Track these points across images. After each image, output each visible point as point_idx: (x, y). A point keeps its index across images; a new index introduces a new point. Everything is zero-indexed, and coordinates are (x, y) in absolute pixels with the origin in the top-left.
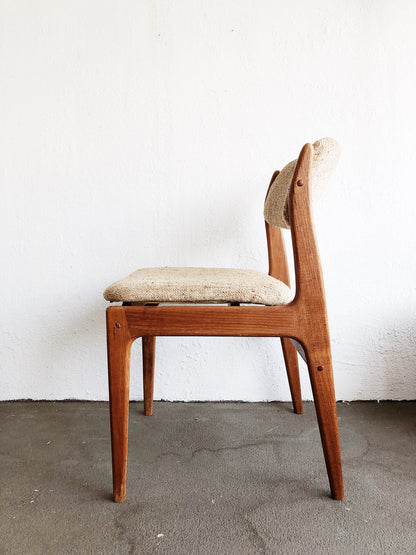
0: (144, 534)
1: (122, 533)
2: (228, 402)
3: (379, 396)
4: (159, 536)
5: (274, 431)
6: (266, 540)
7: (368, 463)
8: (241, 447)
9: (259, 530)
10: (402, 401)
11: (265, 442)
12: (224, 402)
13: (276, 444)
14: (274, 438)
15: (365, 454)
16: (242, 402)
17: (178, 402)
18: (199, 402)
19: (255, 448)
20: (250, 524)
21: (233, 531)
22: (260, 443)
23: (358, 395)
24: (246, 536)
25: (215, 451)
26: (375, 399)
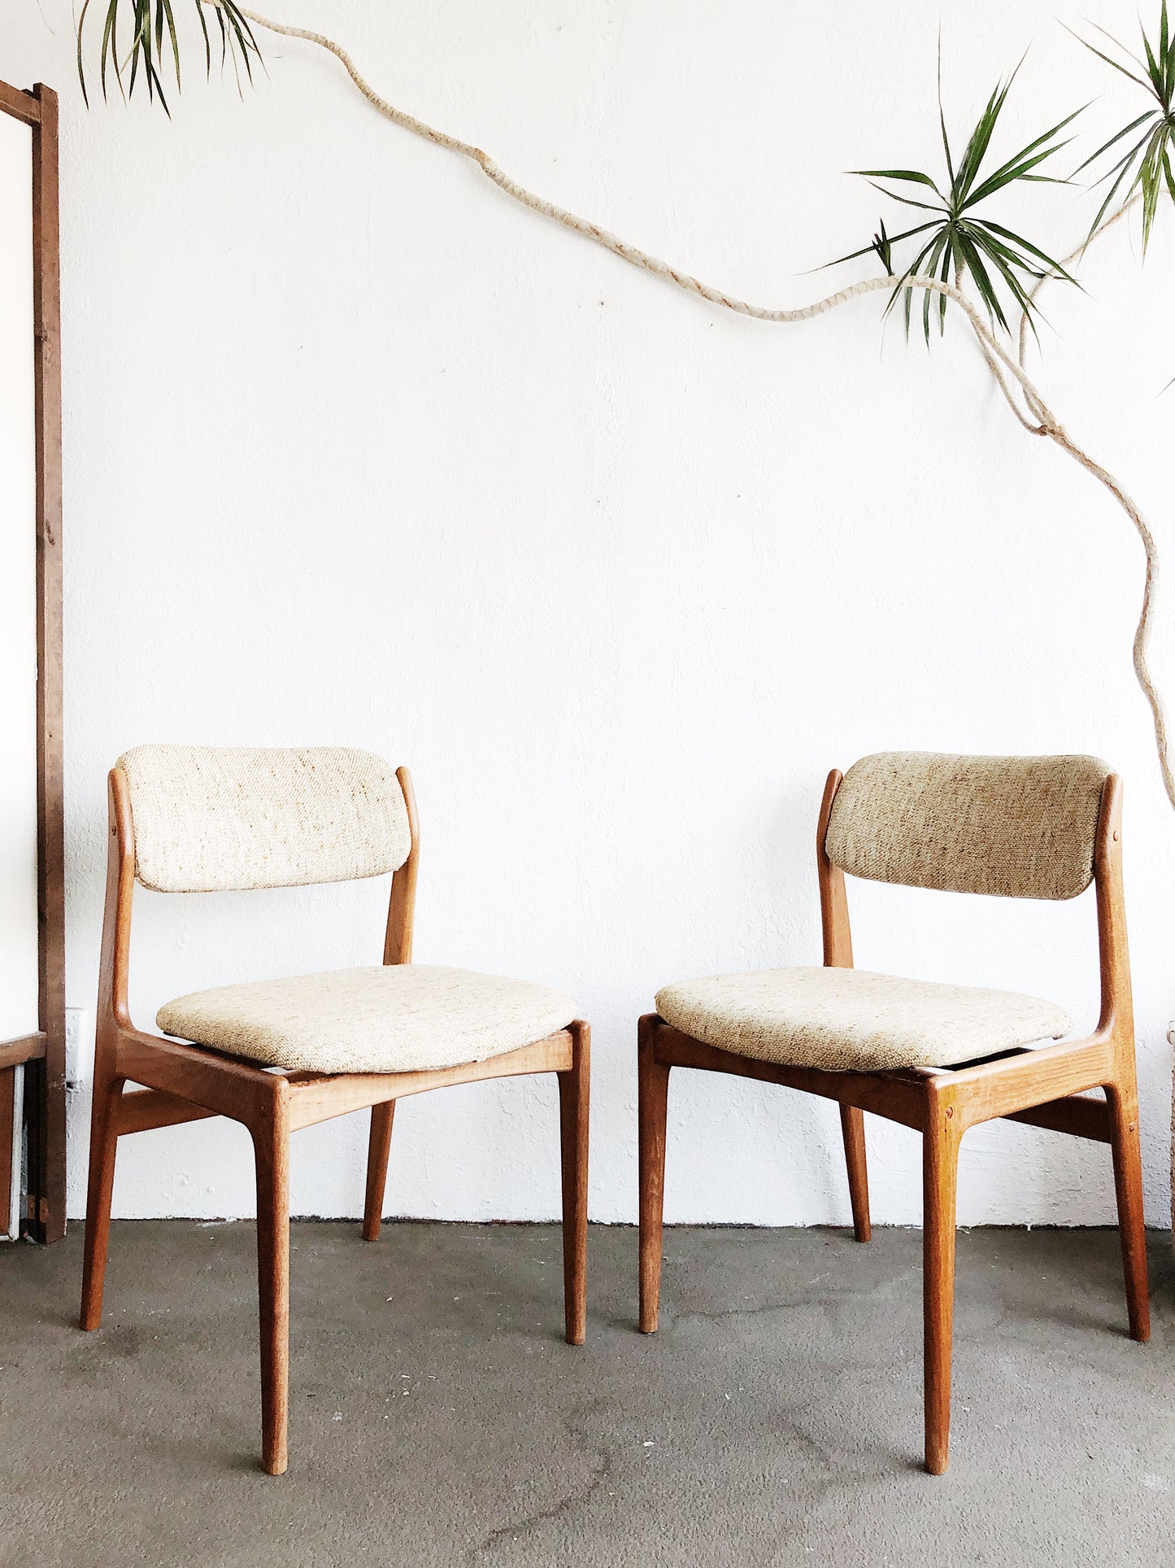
0: (620, 1442)
1: (584, 1441)
2: (722, 1226)
3: (1032, 1217)
4: (646, 1444)
5: (822, 1281)
6: (829, 1451)
7: (1004, 1338)
8: (762, 1310)
9: (814, 1438)
10: (1076, 1228)
11: (808, 1302)
12: (713, 1227)
13: (830, 1306)
14: (824, 1296)
15: (998, 1324)
16: (752, 1227)
17: (620, 1225)
19: (789, 1311)
20: (798, 1430)
21: (770, 1439)
22: (798, 1304)
23: (987, 1214)
24: (794, 1446)
25: (713, 1317)
26: (1022, 1222)
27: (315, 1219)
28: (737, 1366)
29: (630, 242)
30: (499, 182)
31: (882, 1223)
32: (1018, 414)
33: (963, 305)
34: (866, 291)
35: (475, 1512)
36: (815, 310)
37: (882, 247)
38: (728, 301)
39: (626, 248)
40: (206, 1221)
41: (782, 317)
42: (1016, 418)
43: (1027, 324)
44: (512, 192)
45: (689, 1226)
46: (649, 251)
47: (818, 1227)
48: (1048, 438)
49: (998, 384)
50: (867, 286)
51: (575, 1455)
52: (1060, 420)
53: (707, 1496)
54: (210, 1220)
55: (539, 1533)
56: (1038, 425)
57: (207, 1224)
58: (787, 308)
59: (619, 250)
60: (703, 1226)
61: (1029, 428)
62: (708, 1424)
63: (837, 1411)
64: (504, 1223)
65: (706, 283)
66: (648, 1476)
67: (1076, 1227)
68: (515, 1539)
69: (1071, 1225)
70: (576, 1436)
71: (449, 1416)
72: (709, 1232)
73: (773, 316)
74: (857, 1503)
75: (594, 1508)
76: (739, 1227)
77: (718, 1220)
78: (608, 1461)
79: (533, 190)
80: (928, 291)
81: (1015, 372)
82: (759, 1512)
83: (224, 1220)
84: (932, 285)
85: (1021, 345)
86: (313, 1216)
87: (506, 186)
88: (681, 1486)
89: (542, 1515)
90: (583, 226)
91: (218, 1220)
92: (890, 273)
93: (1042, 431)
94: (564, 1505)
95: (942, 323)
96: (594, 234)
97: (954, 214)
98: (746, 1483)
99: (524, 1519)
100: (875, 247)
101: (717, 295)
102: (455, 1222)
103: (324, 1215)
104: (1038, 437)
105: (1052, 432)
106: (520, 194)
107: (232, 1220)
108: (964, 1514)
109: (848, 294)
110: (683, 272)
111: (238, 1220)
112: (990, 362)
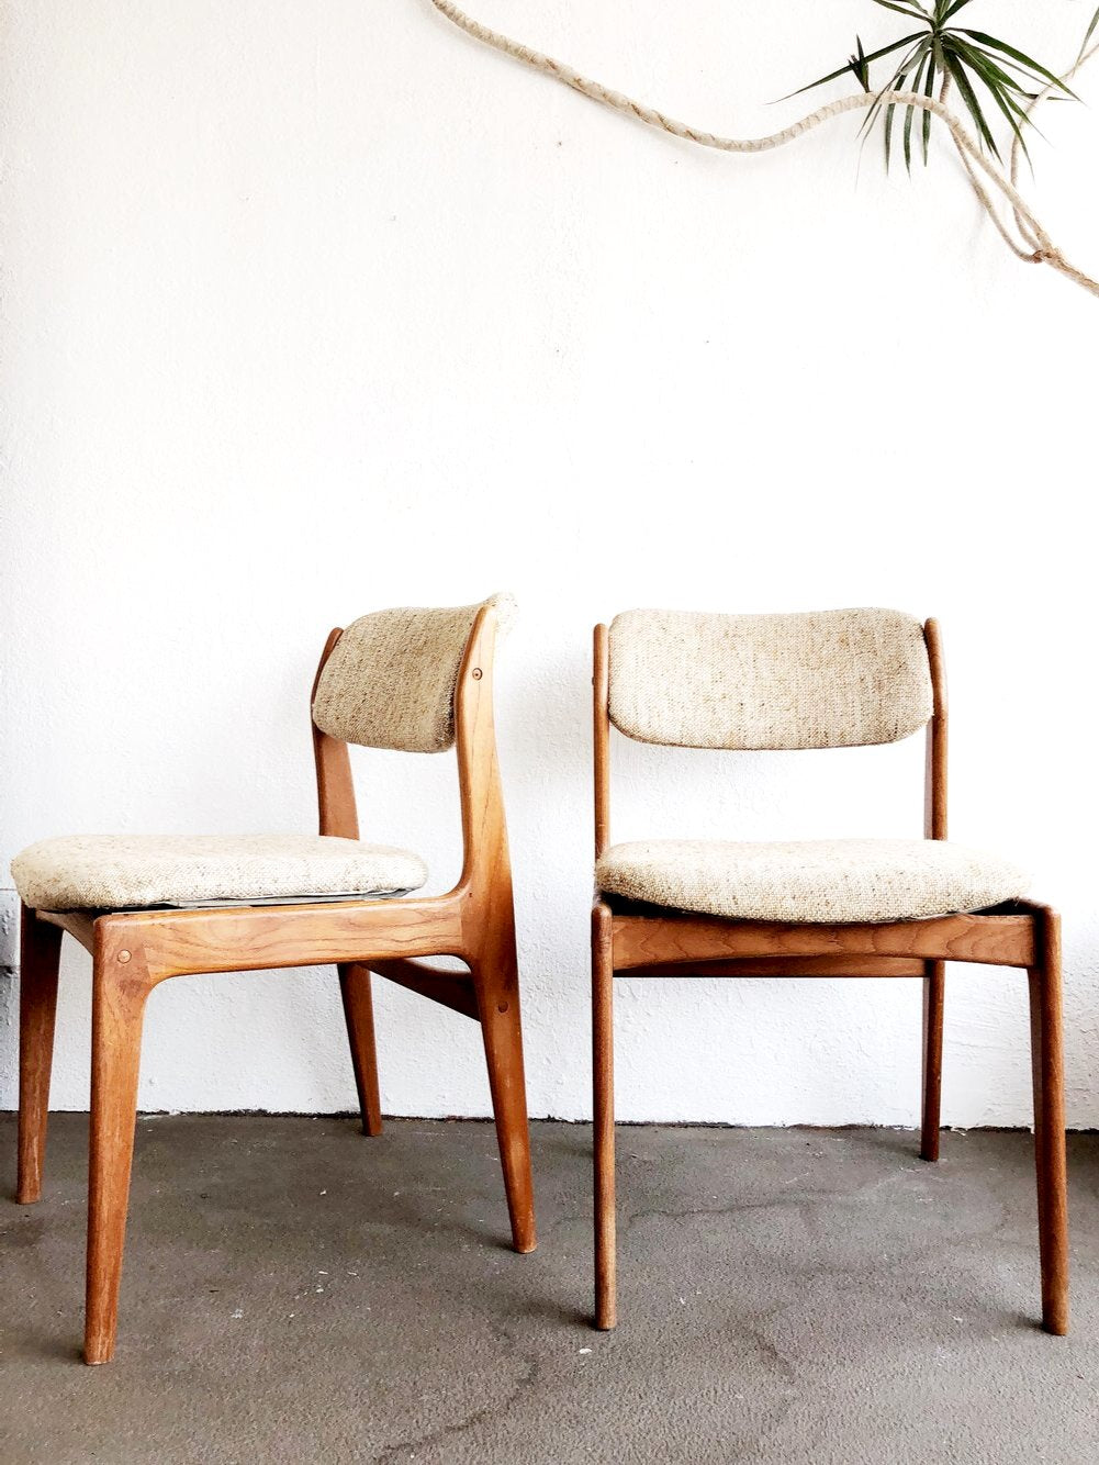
0: (553, 1348)
1: (511, 1346)
2: (694, 1125)
4: (582, 1351)
5: (799, 1181)
6: (794, 1363)
7: (1003, 1243)
8: (731, 1210)
9: (778, 1348)
11: (782, 1203)
12: (685, 1125)
13: (807, 1208)
14: (801, 1196)
16: (728, 1127)
18: (631, 1124)
19: (762, 1211)
20: (760, 1337)
21: (728, 1349)
22: (771, 1204)
23: (985, 1114)
24: (754, 1357)
25: (676, 1216)
26: (1024, 1125)
27: (262, 1113)
28: (697, 1268)
29: (588, 75)
30: (450, 15)
31: (869, 1124)
32: (1010, 242)
33: (948, 120)
34: (841, 111)
35: (371, 1424)
36: (786, 135)
37: (859, 67)
38: (693, 132)
39: (585, 82)
40: (148, 1114)
41: (752, 147)
42: (1007, 247)
43: (1019, 146)
44: (464, 25)
45: (659, 1125)
46: (609, 84)
47: (800, 1127)
48: (1044, 265)
49: (988, 213)
50: (844, 106)
51: (498, 1361)
52: (1057, 242)
53: (646, 1412)
54: (153, 1113)
55: (441, 1450)
56: (1031, 251)
57: (149, 1117)
58: (756, 136)
59: (578, 86)
60: (673, 1125)
61: (1022, 255)
62: (656, 1331)
63: (807, 1319)
64: (460, 1120)
65: (669, 115)
66: (580, 1387)
67: (1086, 1131)
68: (412, 1457)
69: (1080, 1128)
70: (503, 1340)
71: (363, 1316)
72: (682, 1132)
73: (740, 146)
74: (824, 1424)
75: (511, 1423)
76: (713, 1126)
77: (689, 1119)
78: (535, 1370)
79: (486, 23)
80: (910, 108)
81: (1006, 191)
82: (705, 1433)
83: (168, 1113)
84: (914, 100)
85: (1013, 170)
86: (260, 1110)
87: (456, 19)
88: (617, 1399)
89: (449, 1429)
90: (539, 58)
91: (161, 1112)
92: (867, 90)
93: (1036, 258)
94: (478, 1418)
95: (926, 152)
96: (550, 68)
97: (937, 24)
98: (693, 1397)
99: (426, 1433)
100: (851, 67)
101: (681, 127)
102: (409, 1118)
103: (271, 1109)
104: (1032, 265)
105: (1048, 255)
106: (473, 26)
107: (175, 1113)
108: (953, 1439)
109: (821, 115)
110: (646, 105)
111: (182, 1113)
112: (979, 191)
